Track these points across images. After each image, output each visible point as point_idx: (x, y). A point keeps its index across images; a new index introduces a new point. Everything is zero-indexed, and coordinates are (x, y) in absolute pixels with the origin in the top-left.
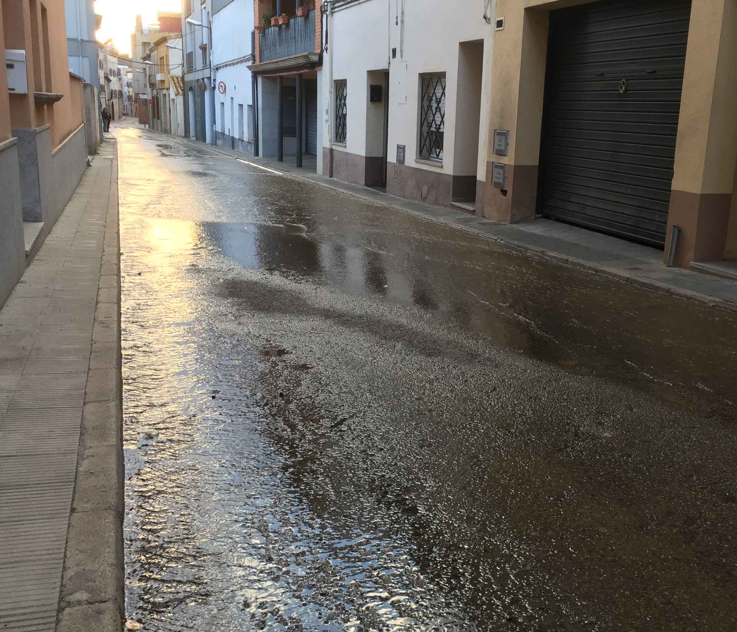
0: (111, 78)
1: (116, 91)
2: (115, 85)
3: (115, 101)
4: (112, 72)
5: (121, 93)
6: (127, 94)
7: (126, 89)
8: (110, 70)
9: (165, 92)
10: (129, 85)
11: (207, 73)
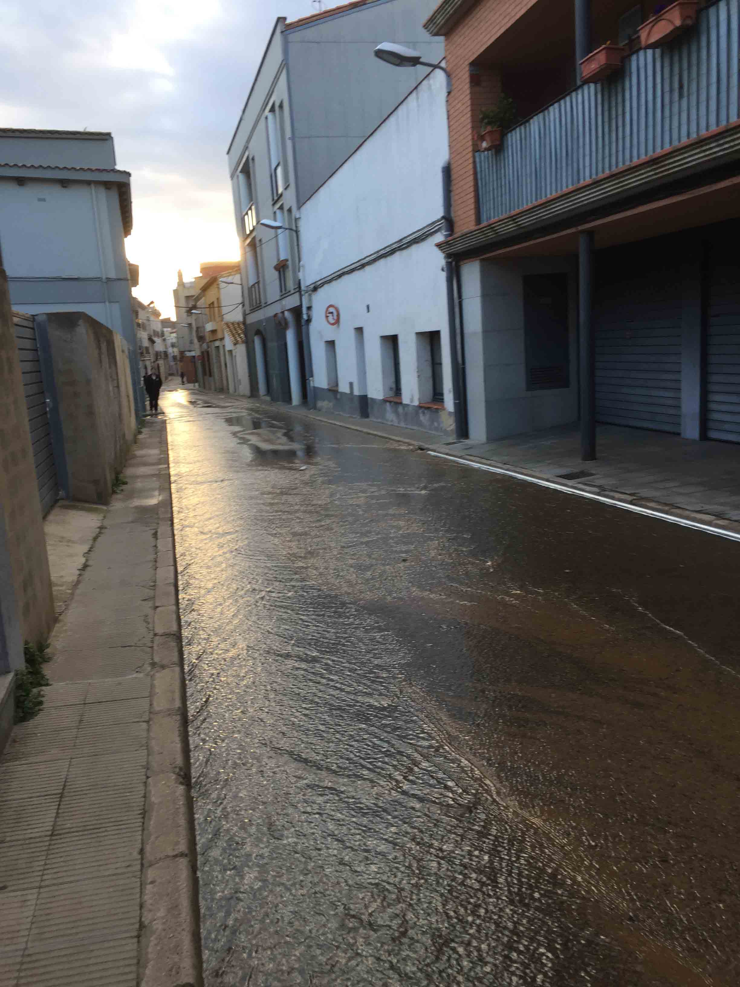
0: (155, 339)
1: (161, 352)
2: (159, 346)
3: (161, 362)
4: (156, 334)
5: (166, 353)
6: (172, 355)
7: (170, 350)
8: (154, 331)
9: (217, 343)
10: (173, 346)
11: (292, 302)
